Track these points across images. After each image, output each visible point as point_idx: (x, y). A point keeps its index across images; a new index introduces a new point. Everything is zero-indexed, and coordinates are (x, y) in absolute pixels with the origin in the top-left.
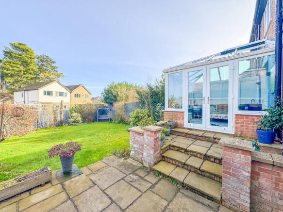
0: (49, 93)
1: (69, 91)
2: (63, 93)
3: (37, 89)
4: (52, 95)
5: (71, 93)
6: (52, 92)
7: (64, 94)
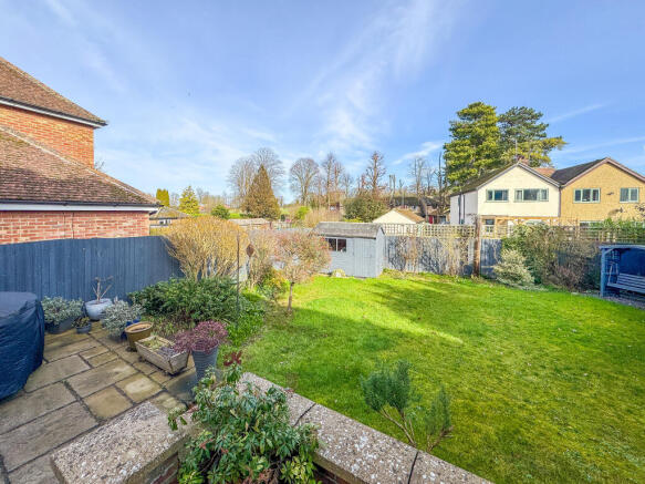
0: (500, 195)
1: (557, 184)
2: (536, 191)
3: (474, 190)
4: (506, 199)
5: (560, 189)
6: (507, 191)
7: (540, 194)
